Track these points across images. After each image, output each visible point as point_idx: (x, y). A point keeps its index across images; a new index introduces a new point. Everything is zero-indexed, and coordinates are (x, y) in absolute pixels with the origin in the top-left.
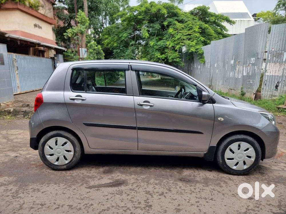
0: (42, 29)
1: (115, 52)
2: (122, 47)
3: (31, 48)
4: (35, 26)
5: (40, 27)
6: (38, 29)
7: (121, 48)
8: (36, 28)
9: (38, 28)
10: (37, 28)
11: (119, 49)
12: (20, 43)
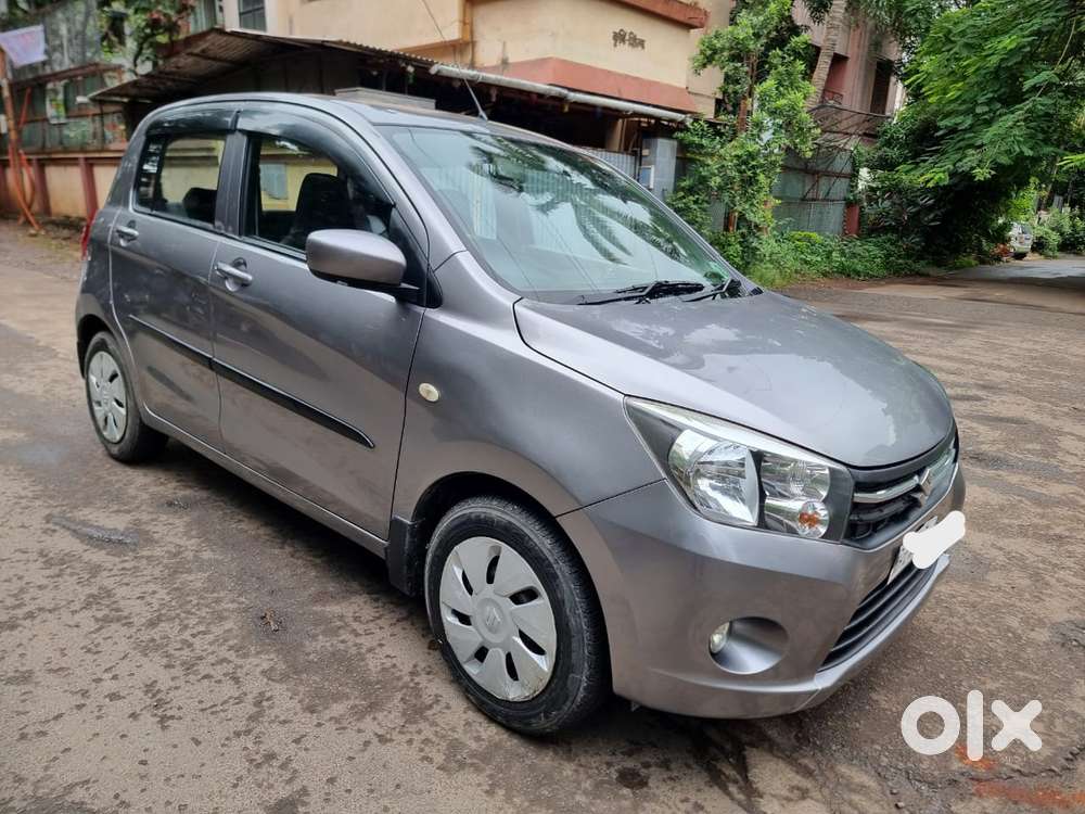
0: (643, 47)
1: (946, 127)
2: (989, 102)
3: (620, 121)
4: (619, 37)
5: (637, 43)
6: (630, 48)
7: (979, 110)
8: (621, 46)
9: (630, 44)
10: (624, 48)
11: (971, 111)
12: (497, 96)
